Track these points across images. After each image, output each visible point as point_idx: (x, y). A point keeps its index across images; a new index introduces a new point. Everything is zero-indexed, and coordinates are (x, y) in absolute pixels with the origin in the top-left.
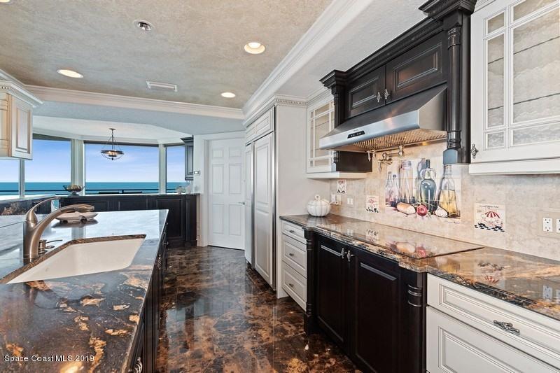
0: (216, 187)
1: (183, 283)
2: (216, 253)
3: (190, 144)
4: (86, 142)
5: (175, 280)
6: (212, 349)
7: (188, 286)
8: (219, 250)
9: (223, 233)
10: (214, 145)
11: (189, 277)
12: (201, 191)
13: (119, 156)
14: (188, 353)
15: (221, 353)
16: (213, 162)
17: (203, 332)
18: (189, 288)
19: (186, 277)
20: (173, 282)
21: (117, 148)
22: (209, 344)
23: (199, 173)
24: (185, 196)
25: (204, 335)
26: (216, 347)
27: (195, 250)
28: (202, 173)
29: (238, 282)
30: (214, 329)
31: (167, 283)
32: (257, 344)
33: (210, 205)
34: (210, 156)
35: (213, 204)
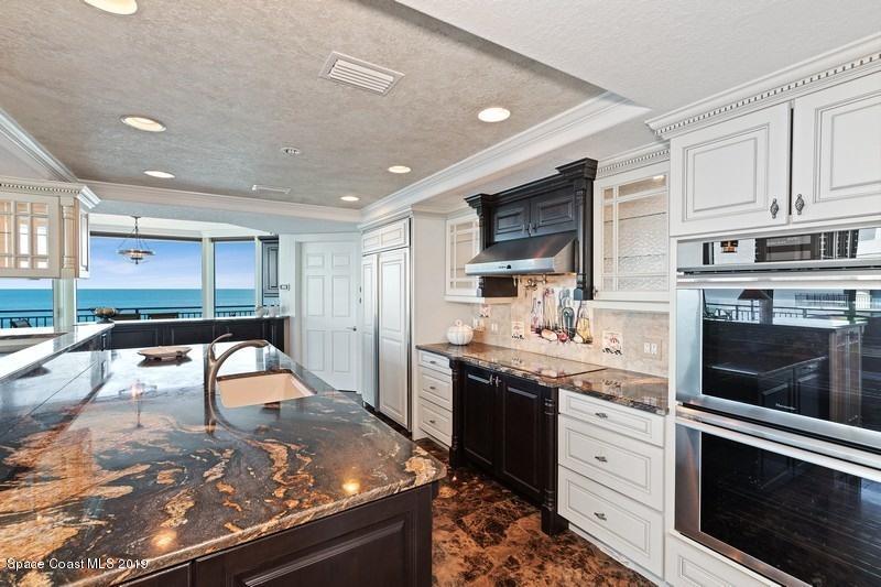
0: (312, 306)
3: (271, 246)
9: (323, 371)
10: (309, 249)
12: (291, 313)
13: (146, 258)
16: (306, 272)
21: (144, 244)
23: (289, 287)
24: (268, 321)
28: (292, 287)
33: (304, 333)
34: (304, 265)
35: (308, 331)
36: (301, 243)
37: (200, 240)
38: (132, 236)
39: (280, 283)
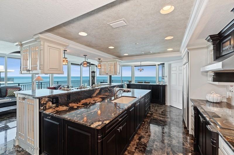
0: (173, 83)
1: (154, 116)
2: (172, 109)
3: (163, 65)
4: (135, 66)
5: (153, 114)
6: (154, 136)
7: (156, 117)
8: (174, 108)
9: (176, 102)
10: (173, 65)
11: (157, 114)
12: (167, 84)
13: (142, 70)
14: (147, 134)
15: (156, 139)
16: (172, 72)
17: (154, 131)
18: (155, 118)
19: (156, 114)
20: (152, 114)
21: (142, 68)
22: (154, 135)
23: (166, 77)
24: (161, 85)
25: (154, 132)
26: (155, 136)
27: (164, 106)
28: (168, 77)
29: (174, 122)
30: (157, 132)
31: (150, 114)
32: (169, 143)
33: (171, 90)
34: (171, 70)
35: (172, 89)
36: (170, 64)
37: (156, 65)
38: (140, 66)
39: (165, 75)
